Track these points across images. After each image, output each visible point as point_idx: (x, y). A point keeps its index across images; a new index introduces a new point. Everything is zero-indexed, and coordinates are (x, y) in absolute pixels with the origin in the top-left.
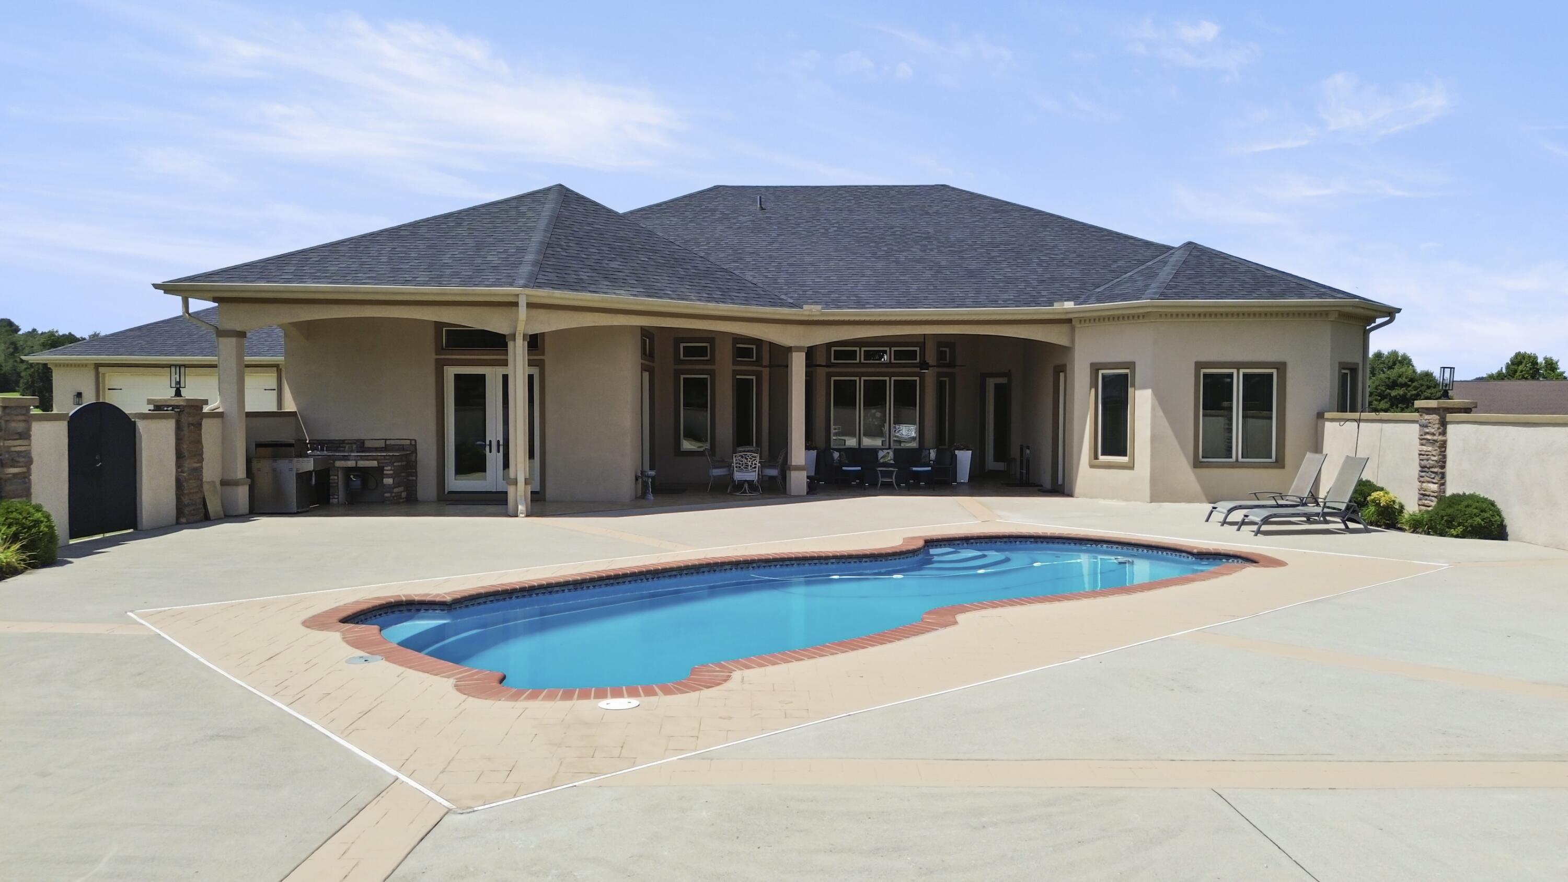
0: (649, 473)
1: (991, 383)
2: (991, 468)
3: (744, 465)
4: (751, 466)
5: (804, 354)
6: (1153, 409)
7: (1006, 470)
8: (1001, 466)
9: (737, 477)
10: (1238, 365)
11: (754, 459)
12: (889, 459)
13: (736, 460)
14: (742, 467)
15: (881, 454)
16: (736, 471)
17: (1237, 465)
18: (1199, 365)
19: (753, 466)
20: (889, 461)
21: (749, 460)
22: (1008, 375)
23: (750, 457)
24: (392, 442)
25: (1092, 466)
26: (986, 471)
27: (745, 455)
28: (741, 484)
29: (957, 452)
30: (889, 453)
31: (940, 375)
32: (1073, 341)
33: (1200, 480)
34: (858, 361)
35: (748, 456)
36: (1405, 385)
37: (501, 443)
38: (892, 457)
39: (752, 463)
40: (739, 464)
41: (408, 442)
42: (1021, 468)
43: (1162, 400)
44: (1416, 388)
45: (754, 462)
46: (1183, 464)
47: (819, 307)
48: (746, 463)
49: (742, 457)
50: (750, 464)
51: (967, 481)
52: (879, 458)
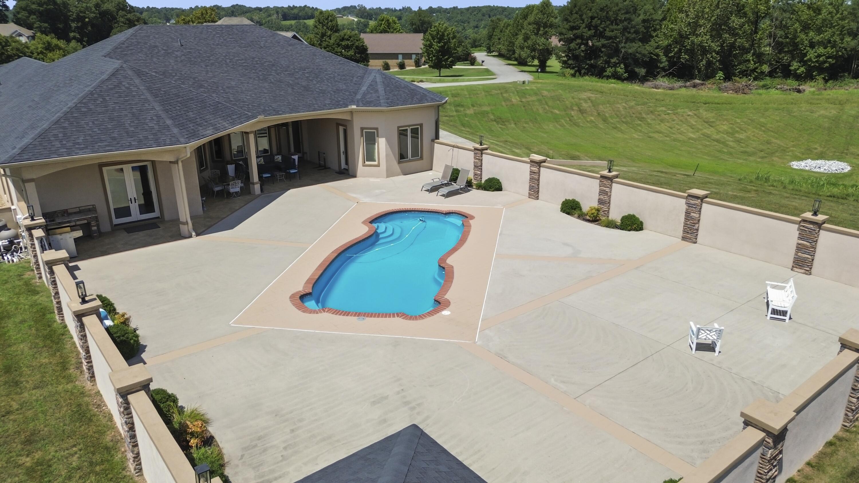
5: (254, 134)
6: (386, 145)
10: (409, 126)
17: (410, 161)
18: (399, 127)
24: (83, 208)
25: (363, 166)
29: (292, 157)
32: (352, 117)
33: (400, 168)
36: (348, 40)
37: (136, 198)
41: (92, 207)
42: (319, 161)
43: (388, 141)
44: (352, 41)
46: (394, 163)
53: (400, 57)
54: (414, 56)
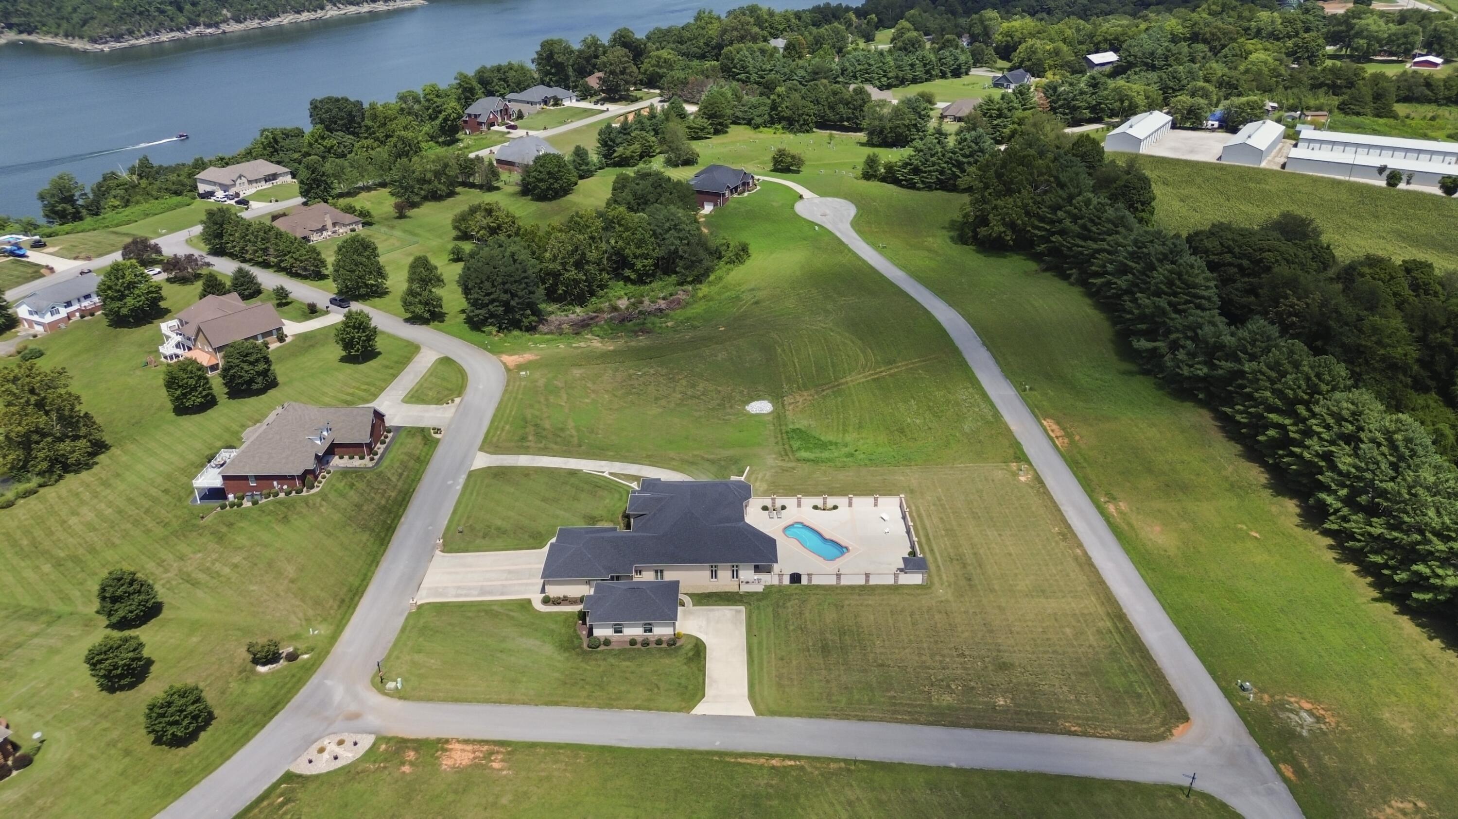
53: (260, 337)
54: (275, 332)
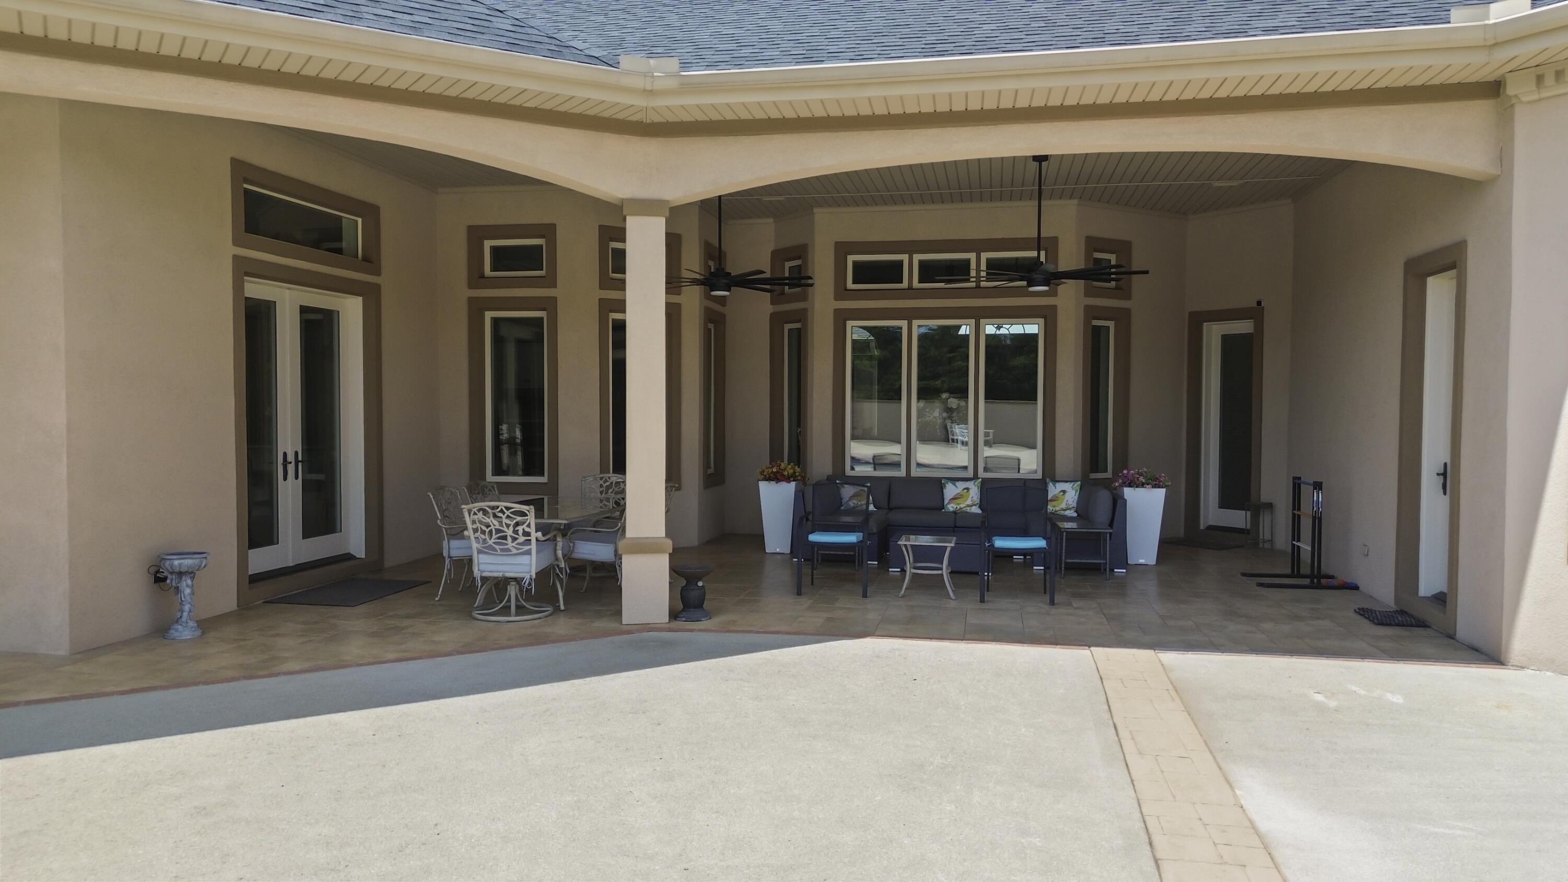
0: (176, 563)
1: (1214, 334)
2: (1212, 522)
3: (494, 536)
4: (514, 539)
5: (664, 220)
7: (1248, 527)
8: (1238, 518)
9: (482, 567)
11: (519, 519)
12: (969, 502)
13: (474, 522)
14: (491, 542)
15: (950, 491)
16: (479, 552)
19: (522, 539)
20: (968, 509)
21: (505, 521)
22: (1256, 313)
23: (507, 513)
26: (1202, 527)
27: (493, 508)
28: (500, 585)
29: (1128, 492)
30: (968, 489)
31: (1091, 313)
34: (905, 284)
35: (502, 511)
38: (977, 499)
39: (516, 532)
40: (483, 532)
42: (1296, 534)
45: (520, 528)
47: (672, 64)
48: (498, 531)
49: (485, 512)
50: (510, 532)
51: (1152, 560)
52: (946, 502)
